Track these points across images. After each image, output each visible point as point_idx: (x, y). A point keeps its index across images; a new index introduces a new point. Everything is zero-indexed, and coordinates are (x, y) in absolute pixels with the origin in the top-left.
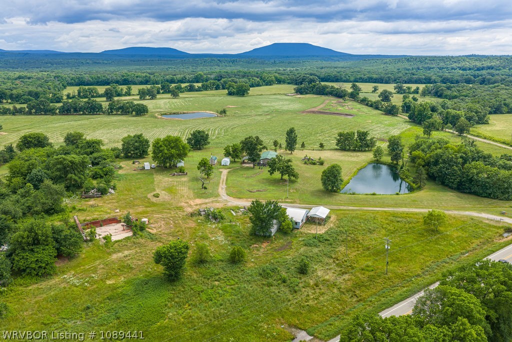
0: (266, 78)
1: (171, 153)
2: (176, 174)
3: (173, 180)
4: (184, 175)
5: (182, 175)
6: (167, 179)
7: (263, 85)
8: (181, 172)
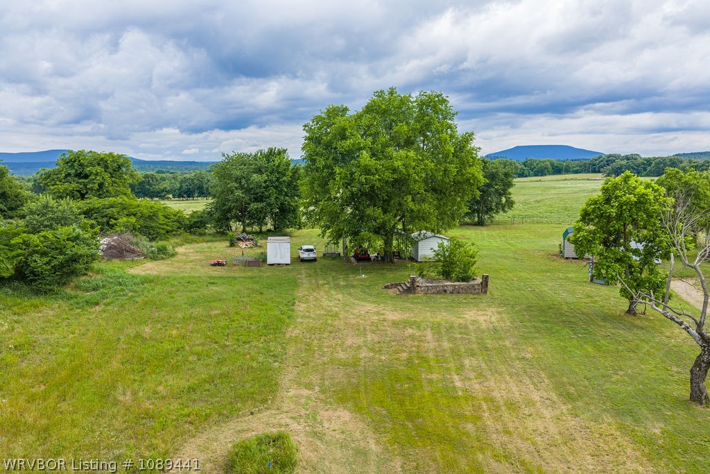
0: (535, 164)
1: (394, 170)
2: (420, 281)
3: (406, 316)
4: (467, 291)
5: (457, 291)
6: (370, 307)
7: (529, 175)
8: (447, 275)
